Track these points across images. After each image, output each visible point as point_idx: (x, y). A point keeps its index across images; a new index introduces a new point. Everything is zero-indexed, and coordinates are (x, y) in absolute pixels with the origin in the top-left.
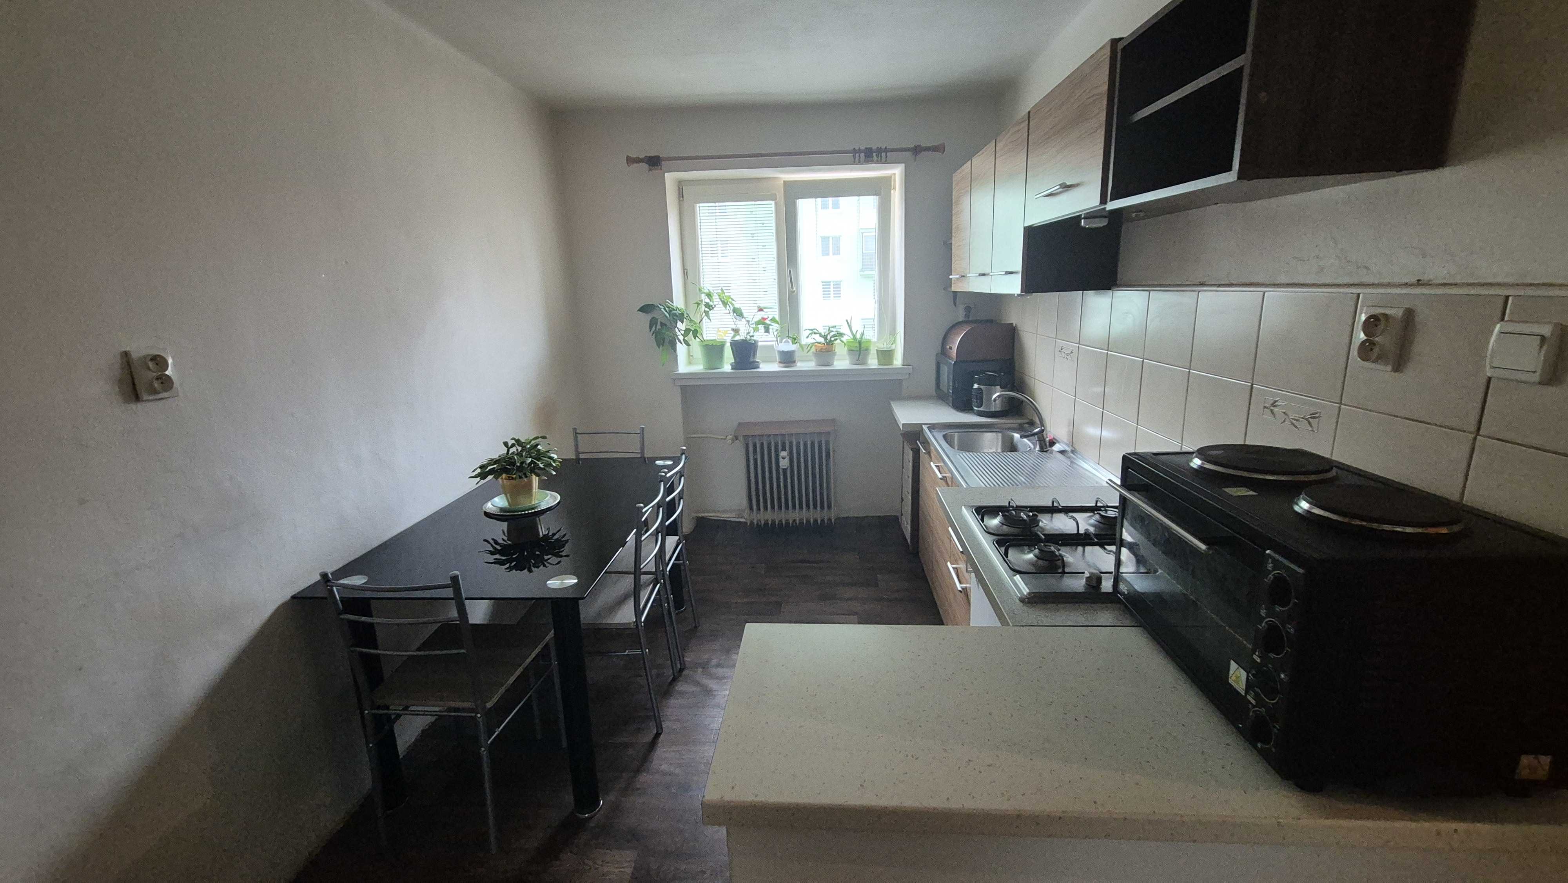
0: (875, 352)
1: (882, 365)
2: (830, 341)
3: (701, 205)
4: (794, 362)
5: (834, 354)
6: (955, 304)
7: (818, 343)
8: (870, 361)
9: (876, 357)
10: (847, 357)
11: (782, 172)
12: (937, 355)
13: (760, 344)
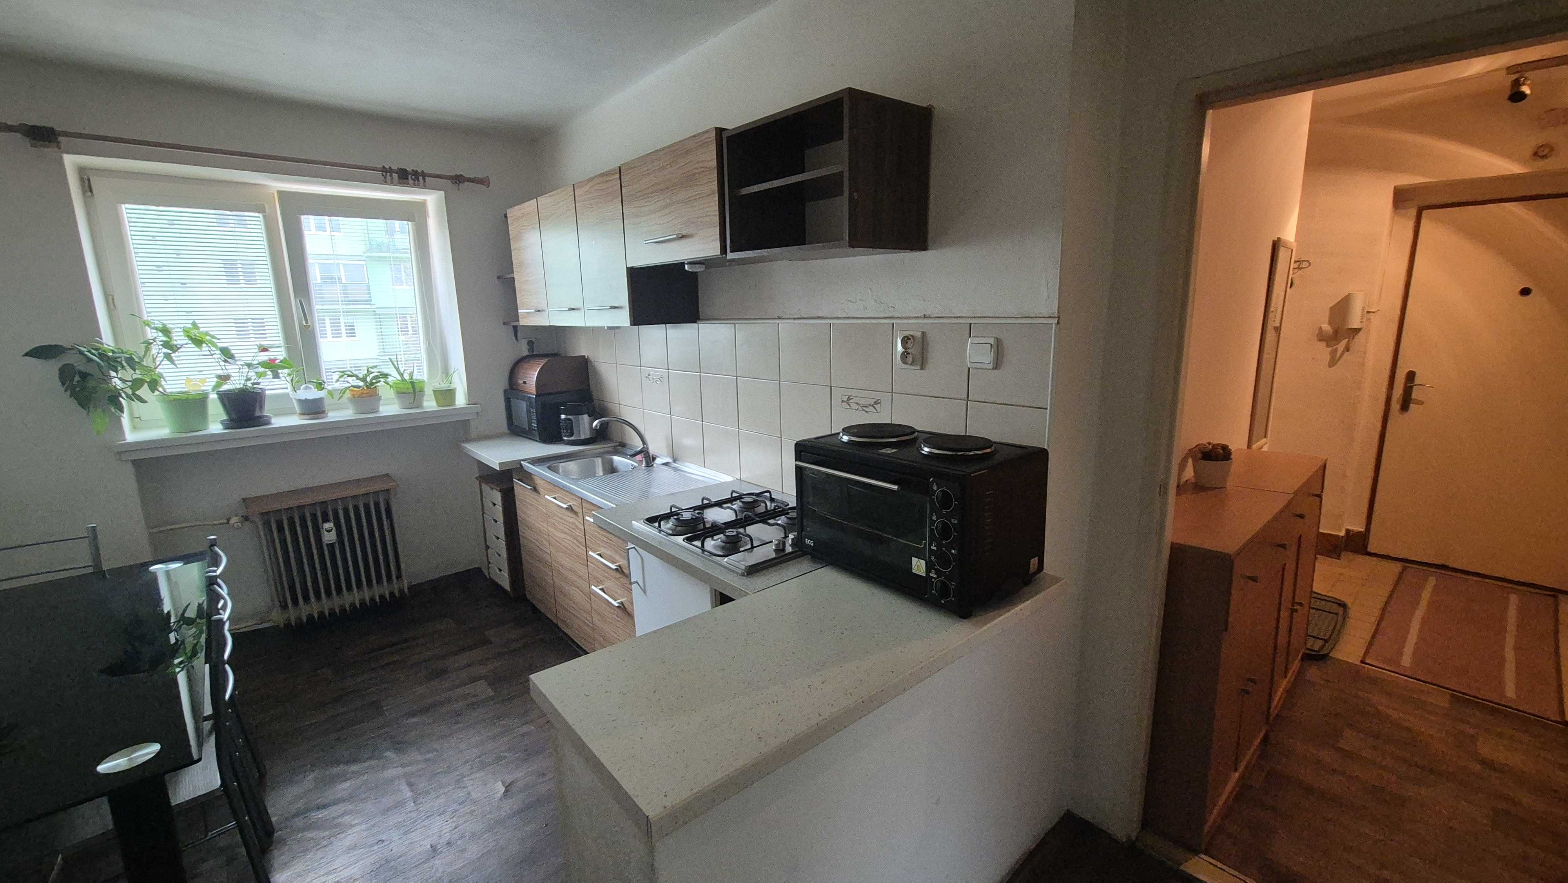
0: (432, 393)
1: (443, 406)
2: (372, 384)
3: (127, 206)
4: (324, 412)
5: (380, 398)
6: (517, 339)
7: (352, 386)
8: (425, 404)
9: (434, 398)
10: (396, 401)
11: (276, 180)
12: (505, 391)
13: (267, 392)
